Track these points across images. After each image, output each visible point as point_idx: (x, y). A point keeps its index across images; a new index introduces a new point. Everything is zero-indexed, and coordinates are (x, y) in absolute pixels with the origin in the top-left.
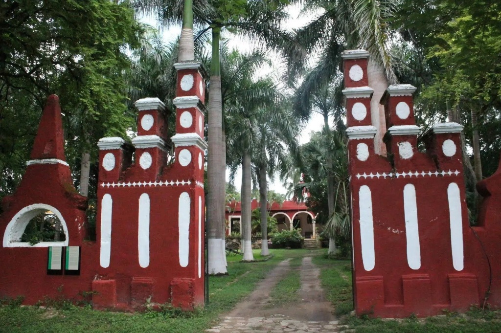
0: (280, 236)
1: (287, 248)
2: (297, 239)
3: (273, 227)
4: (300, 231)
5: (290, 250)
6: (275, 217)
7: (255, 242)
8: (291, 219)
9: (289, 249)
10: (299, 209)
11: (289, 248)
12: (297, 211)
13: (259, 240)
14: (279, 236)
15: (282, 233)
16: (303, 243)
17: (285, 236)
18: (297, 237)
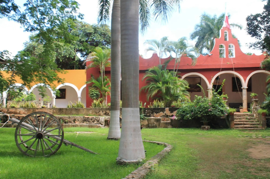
0: (192, 106)
1: (204, 128)
2: (222, 111)
3: (182, 93)
4: (225, 98)
5: (209, 132)
6: (186, 78)
7: (150, 116)
8: (210, 82)
9: (208, 129)
10: (222, 67)
11: (207, 127)
12: (218, 70)
13: (157, 113)
14: (189, 107)
15: (195, 101)
16: (233, 120)
17: (200, 107)
18: (221, 109)
